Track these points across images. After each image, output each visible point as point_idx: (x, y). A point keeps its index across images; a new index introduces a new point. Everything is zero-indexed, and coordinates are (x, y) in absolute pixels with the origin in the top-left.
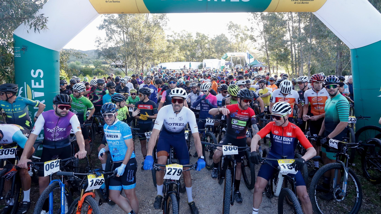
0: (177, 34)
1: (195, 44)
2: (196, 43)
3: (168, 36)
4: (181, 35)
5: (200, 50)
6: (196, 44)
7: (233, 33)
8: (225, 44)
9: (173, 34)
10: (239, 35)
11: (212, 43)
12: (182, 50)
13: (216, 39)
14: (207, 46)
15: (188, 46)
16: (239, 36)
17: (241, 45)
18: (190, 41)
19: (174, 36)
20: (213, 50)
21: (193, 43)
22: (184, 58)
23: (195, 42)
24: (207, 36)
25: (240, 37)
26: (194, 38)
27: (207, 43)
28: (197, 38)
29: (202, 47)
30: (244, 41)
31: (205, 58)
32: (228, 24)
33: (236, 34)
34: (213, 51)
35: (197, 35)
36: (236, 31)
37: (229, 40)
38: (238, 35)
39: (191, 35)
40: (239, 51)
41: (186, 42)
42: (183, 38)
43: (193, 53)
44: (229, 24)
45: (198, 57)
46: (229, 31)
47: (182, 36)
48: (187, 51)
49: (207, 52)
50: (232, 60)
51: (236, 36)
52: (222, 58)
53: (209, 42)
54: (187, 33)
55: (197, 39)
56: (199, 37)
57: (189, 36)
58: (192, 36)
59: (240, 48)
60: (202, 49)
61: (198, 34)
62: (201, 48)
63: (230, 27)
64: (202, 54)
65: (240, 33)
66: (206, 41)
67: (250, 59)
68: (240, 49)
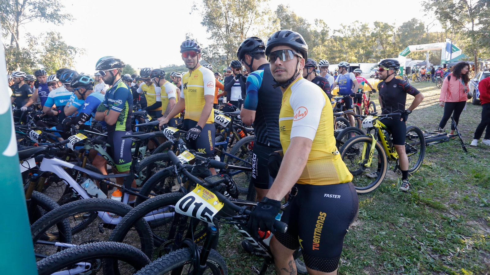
0: (347, 28)
1: (372, 39)
2: (373, 37)
3: (335, 31)
4: (351, 28)
5: (380, 47)
6: (374, 39)
9: (342, 28)
12: (352, 48)
13: (403, 27)
14: (391, 40)
15: (361, 42)
18: (364, 35)
19: (343, 30)
21: (369, 37)
22: (356, 59)
24: (393, 25)
26: (372, 29)
27: (390, 36)
28: (375, 29)
29: (384, 42)
35: (376, 26)
39: (367, 27)
41: (359, 36)
42: (355, 32)
43: (368, 52)
46: (426, 13)
47: (354, 29)
48: (360, 49)
53: (394, 33)
54: (361, 24)
55: (375, 32)
56: (378, 28)
57: (364, 28)
58: (367, 28)
60: (383, 46)
61: (377, 24)
62: (382, 44)
66: (390, 33)
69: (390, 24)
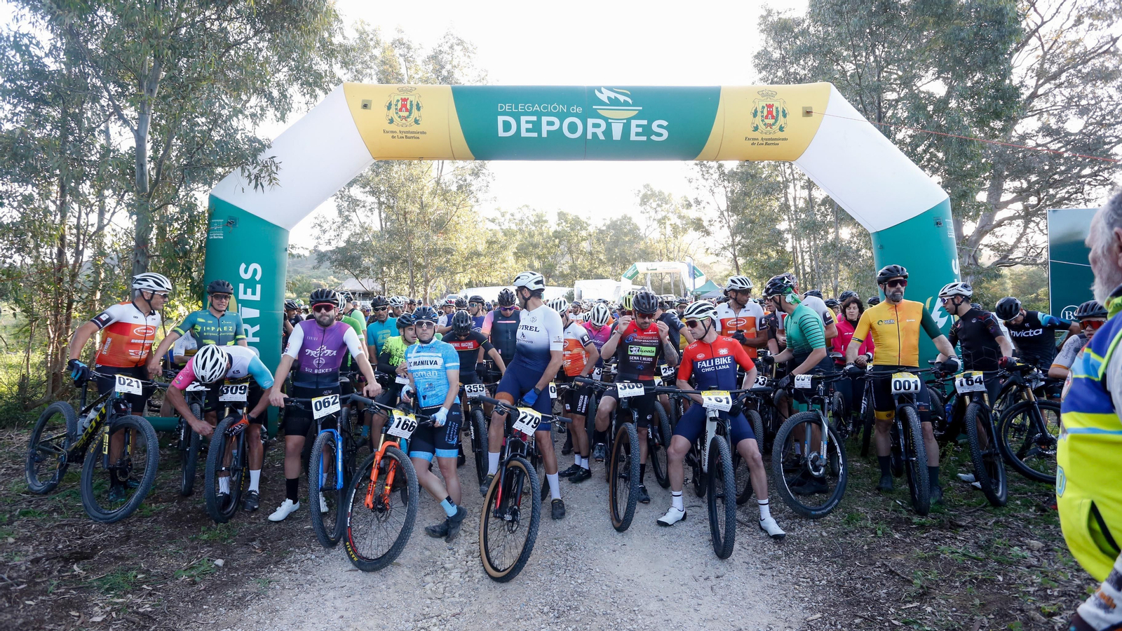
0: (508, 216)
1: (554, 241)
2: (556, 238)
4: (518, 216)
5: (568, 257)
6: (557, 241)
7: (652, 213)
8: (631, 242)
9: (499, 216)
10: (669, 219)
11: (598, 240)
12: (519, 256)
13: (609, 227)
14: (585, 246)
15: (535, 246)
16: (668, 223)
17: (672, 246)
18: (541, 234)
19: (502, 220)
20: (602, 257)
21: (549, 237)
23: (554, 236)
24: (586, 220)
25: (671, 225)
26: (552, 226)
27: (585, 240)
28: (558, 225)
29: (573, 248)
30: (682, 234)
31: (580, 277)
32: (639, 191)
33: (659, 216)
34: (601, 260)
35: (560, 219)
36: (659, 209)
37: (642, 232)
38: (664, 218)
39: (544, 219)
40: (669, 259)
41: (531, 235)
42: (524, 226)
43: (550, 265)
44: (643, 192)
45: (563, 276)
46: (642, 209)
47: (522, 221)
48: (533, 259)
49: (586, 263)
50: (649, 283)
51: (661, 222)
52: (625, 277)
53: (590, 235)
54: (535, 213)
55: (559, 229)
56: (564, 224)
57: (540, 221)
58: (546, 221)
59: (670, 253)
60: (572, 256)
61: (562, 216)
62: (571, 252)
63: (644, 200)
64: (573, 268)
65: (670, 215)
66: (584, 233)
67: (695, 278)
68: (671, 256)
69: (583, 218)
